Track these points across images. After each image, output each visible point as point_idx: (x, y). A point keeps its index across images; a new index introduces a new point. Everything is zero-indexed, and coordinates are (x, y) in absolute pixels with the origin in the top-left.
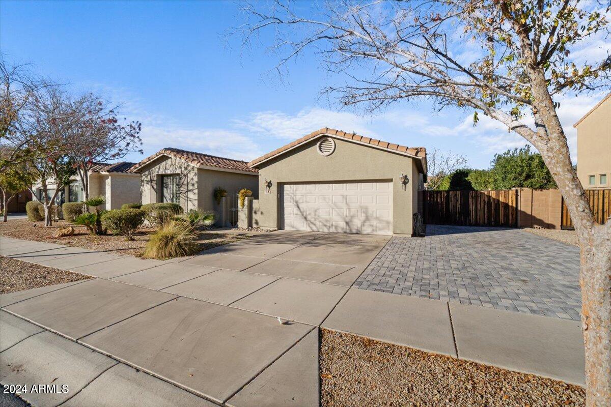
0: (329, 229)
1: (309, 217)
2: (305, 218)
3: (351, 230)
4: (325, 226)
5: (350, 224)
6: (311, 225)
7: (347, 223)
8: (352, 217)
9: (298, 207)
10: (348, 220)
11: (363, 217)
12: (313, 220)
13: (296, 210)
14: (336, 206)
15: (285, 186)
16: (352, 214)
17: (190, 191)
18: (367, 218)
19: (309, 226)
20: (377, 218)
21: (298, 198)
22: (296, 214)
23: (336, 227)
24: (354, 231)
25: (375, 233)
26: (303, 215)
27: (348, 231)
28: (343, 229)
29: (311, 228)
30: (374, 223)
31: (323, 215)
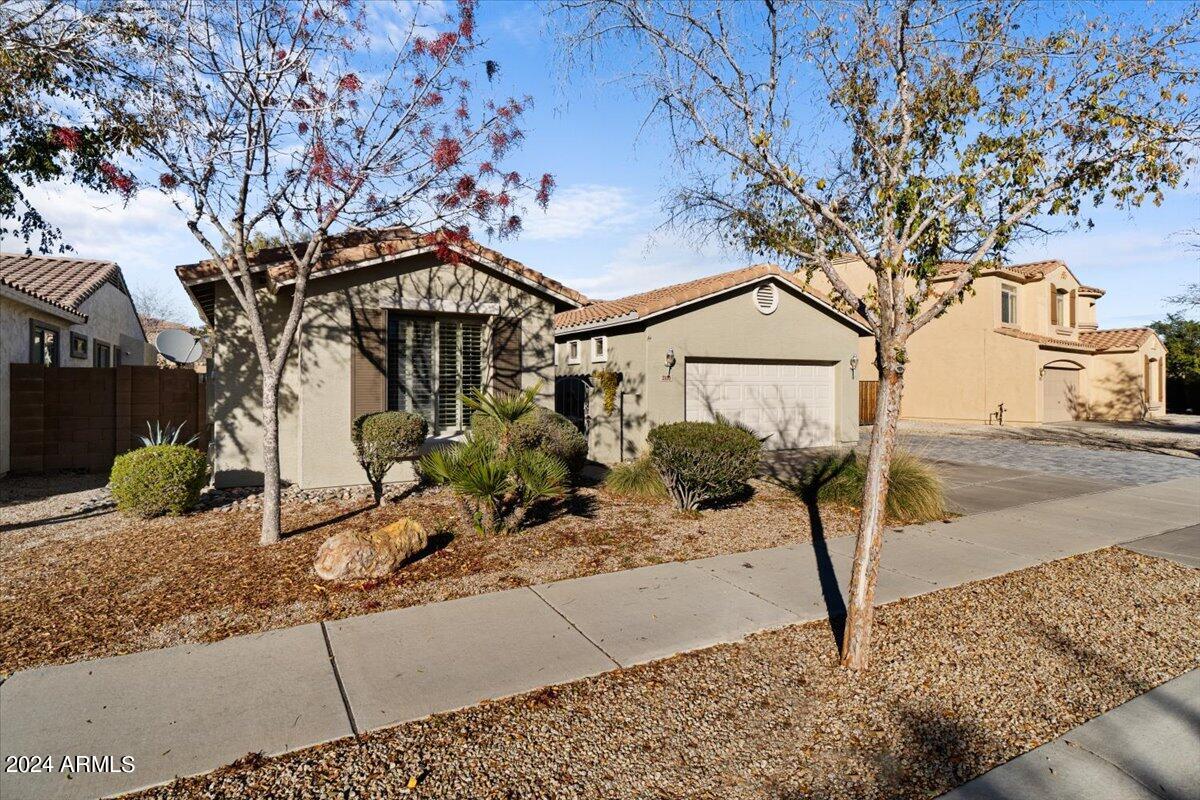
3: (785, 445)
5: (785, 434)
7: (781, 433)
8: (787, 422)
9: (710, 409)
10: (781, 427)
11: (799, 422)
14: (766, 403)
16: (787, 417)
17: (529, 370)
18: (805, 424)
20: (816, 423)
21: (710, 389)
24: (789, 446)
25: (813, 446)
27: (782, 447)
28: (775, 443)
30: (813, 430)
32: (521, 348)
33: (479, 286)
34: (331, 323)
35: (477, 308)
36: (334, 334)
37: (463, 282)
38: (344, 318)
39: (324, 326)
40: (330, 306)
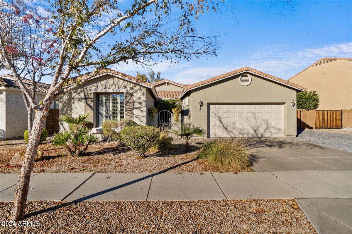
0: (243, 136)
1: (229, 128)
2: (226, 129)
3: (257, 135)
4: (240, 133)
5: (257, 131)
6: (230, 134)
7: (255, 131)
8: (258, 127)
9: (221, 121)
10: (255, 129)
11: (265, 127)
12: (231, 130)
13: (218, 123)
14: (247, 119)
15: (210, 105)
16: (258, 125)
17: (136, 108)
18: (268, 128)
20: (274, 127)
21: (220, 115)
22: (219, 126)
23: (248, 134)
24: (259, 136)
25: (272, 136)
26: (224, 127)
27: (256, 136)
28: (252, 134)
29: (230, 136)
30: (272, 130)
31: (239, 126)
32: (134, 102)
33: (120, 84)
34: (79, 97)
35: (119, 91)
36: (80, 100)
37: (116, 83)
38: (82, 95)
39: (77, 98)
40: (79, 92)
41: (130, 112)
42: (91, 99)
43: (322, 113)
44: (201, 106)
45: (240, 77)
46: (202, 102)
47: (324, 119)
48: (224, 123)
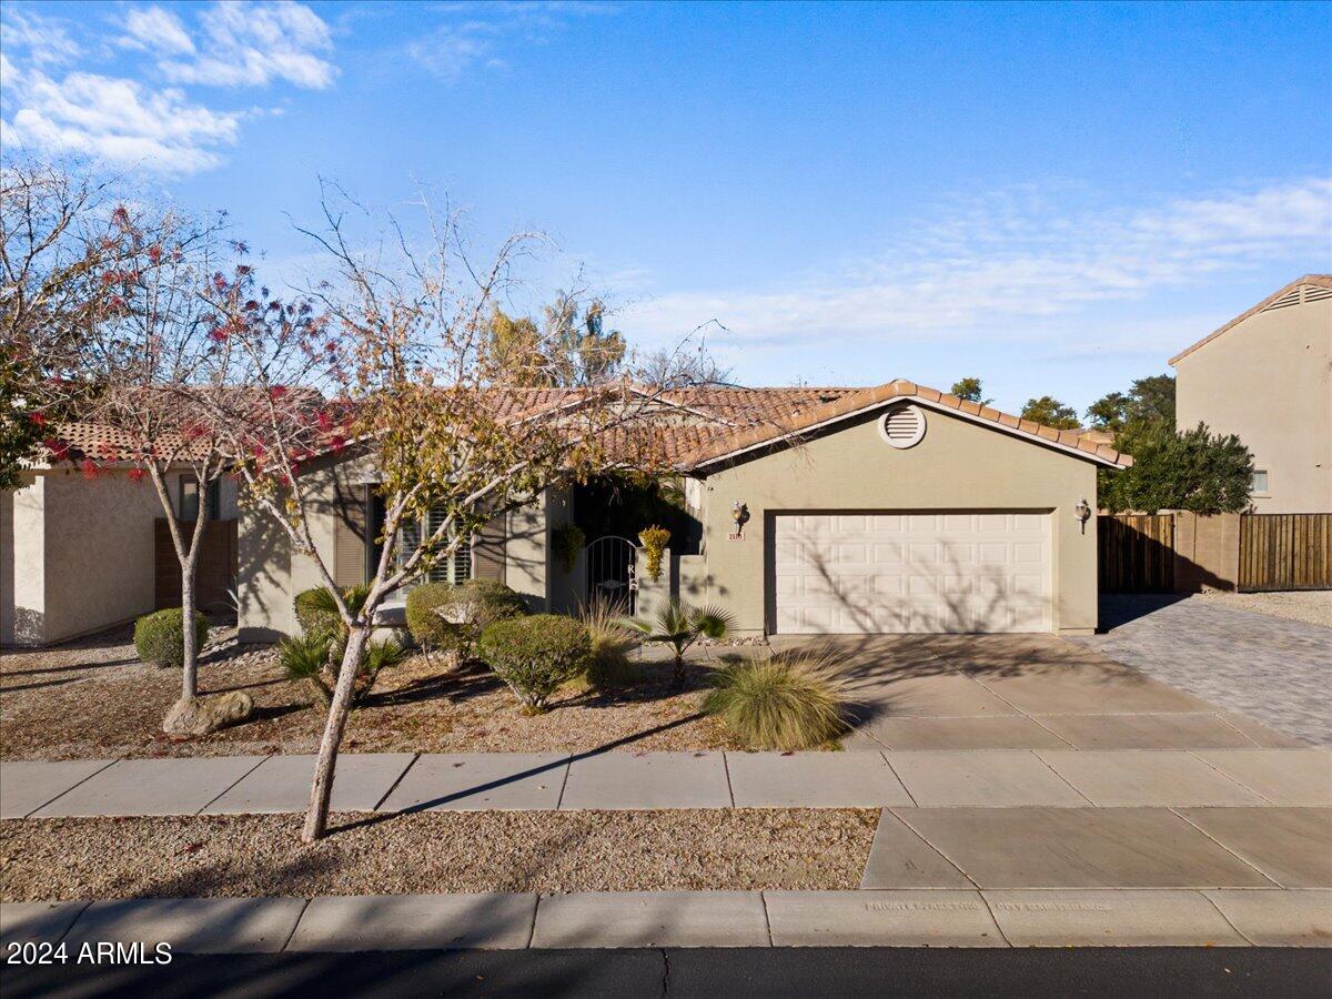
0: (907, 626)
1: (852, 597)
2: (843, 599)
3: (961, 622)
4: (898, 616)
5: (960, 610)
6: (860, 617)
7: (954, 608)
8: (966, 591)
9: (823, 572)
10: (955, 598)
11: (990, 591)
12: (862, 603)
13: (815, 579)
14: (925, 566)
15: (777, 518)
16: (965, 583)
18: (1001, 594)
19: (855, 619)
20: (1023, 593)
21: (821, 549)
22: (816, 590)
23: (926, 618)
24: (971, 627)
25: (1019, 629)
26: (837, 592)
27: (956, 627)
28: (942, 622)
29: (861, 625)
30: (1019, 603)
31: (890, 587)
34: (320, 498)
36: (323, 507)
38: (329, 493)
39: (315, 501)
40: (320, 482)
41: (498, 550)
42: (361, 504)
43: (1267, 526)
44: (741, 521)
45: (884, 417)
46: (745, 507)
47: (1278, 548)
48: (834, 579)
